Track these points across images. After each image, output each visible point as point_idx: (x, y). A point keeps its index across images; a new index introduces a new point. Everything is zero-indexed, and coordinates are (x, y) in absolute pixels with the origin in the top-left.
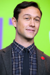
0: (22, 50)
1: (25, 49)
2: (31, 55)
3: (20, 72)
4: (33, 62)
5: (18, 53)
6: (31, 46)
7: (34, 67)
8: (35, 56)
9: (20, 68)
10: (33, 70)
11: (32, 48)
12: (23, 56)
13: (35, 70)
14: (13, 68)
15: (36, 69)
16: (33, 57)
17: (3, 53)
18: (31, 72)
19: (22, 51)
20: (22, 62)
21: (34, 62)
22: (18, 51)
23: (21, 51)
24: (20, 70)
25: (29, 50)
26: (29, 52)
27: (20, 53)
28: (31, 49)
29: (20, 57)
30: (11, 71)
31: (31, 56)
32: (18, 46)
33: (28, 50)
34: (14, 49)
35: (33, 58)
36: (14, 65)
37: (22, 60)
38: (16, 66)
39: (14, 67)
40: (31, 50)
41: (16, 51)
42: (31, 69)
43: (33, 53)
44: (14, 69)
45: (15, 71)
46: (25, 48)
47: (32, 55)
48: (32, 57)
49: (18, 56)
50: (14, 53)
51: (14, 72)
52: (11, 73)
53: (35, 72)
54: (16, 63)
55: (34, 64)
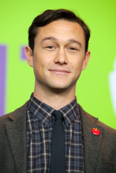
0: (49, 114)
1: (55, 114)
2: (69, 125)
3: (46, 163)
4: (73, 141)
5: (40, 121)
6: (68, 107)
7: (75, 152)
8: (77, 127)
9: (45, 154)
10: (75, 157)
11: (72, 111)
12: (51, 129)
13: (78, 157)
14: (29, 154)
15: (80, 155)
16: (73, 129)
17: (8, 123)
18: (69, 162)
19: (48, 118)
20: (50, 141)
21: (75, 140)
22: (40, 118)
23: (46, 119)
24: (45, 159)
25: (65, 115)
26: (63, 119)
27: (44, 121)
28: (68, 112)
29: (43, 130)
30: (25, 161)
31: (68, 129)
32: (39, 107)
33: (63, 115)
34: (31, 113)
35: (75, 132)
36: (31, 148)
37: (49, 136)
38: (37, 149)
39: (31, 151)
40: (68, 115)
41: (36, 117)
42: (70, 156)
43: (73, 122)
44: (31, 157)
45: (34, 160)
46: (55, 111)
47: (71, 126)
48: (71, 131)
49: (40, 128)
50: (32, 122)
51: (31, 162)
52: (25, 165)
53: (78, 162)
54: (36, 144)
55: (75, 144)
